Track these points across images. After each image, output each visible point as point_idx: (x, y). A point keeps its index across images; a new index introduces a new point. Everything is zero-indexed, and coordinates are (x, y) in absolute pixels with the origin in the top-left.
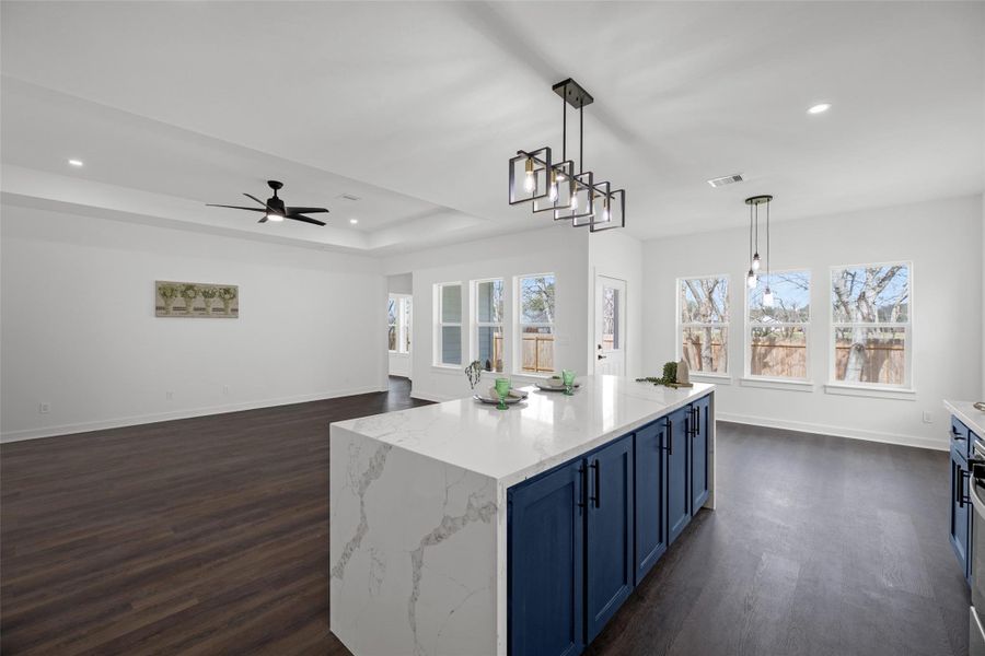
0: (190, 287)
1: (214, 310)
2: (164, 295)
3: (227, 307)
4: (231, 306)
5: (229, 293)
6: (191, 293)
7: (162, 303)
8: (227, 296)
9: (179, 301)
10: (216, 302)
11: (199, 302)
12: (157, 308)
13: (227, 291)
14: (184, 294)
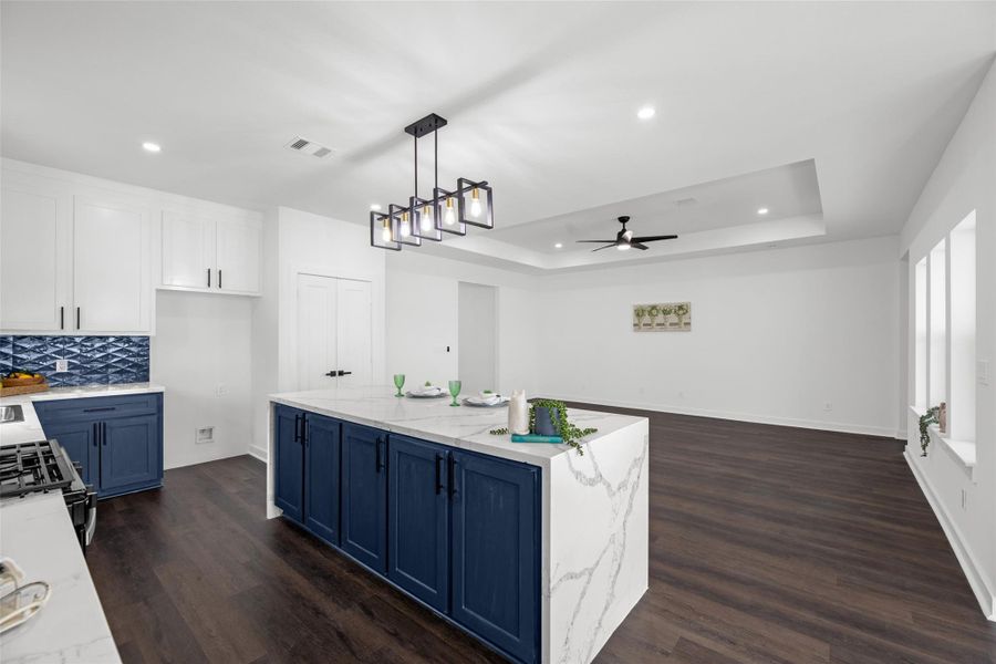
0: (654, 307)
1: (671, 324)
2: (638, 315)
3: (680, 320)
4: (684, 320)
5: (682, 309)
6: (654, 312)
7: (637, 322)
8: (681, 312)
9: (647, 319)
10: (673, 318)
11: (660, 318)
12: (635, 325)
13: (681, 307)
14: (650, 313)
